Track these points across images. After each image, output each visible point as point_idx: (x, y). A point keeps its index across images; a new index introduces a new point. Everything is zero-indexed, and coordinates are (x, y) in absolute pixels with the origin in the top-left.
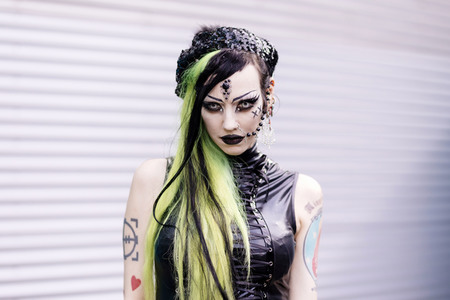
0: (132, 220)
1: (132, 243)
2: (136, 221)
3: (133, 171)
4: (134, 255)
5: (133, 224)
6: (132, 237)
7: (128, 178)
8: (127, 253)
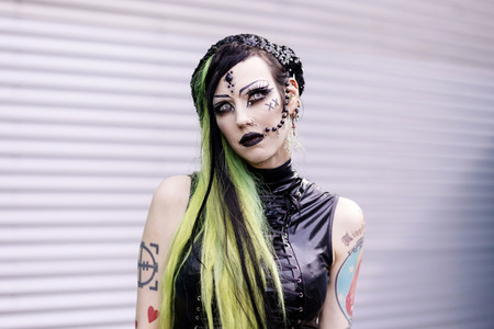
0: (152, 245)
1: (151, 270)
2: (157, 246)
3: (153, 192)
4: (152, 284)
5: (153, 250)
6: (151, 263)
7: (147, 200)
8: (143, 281)
